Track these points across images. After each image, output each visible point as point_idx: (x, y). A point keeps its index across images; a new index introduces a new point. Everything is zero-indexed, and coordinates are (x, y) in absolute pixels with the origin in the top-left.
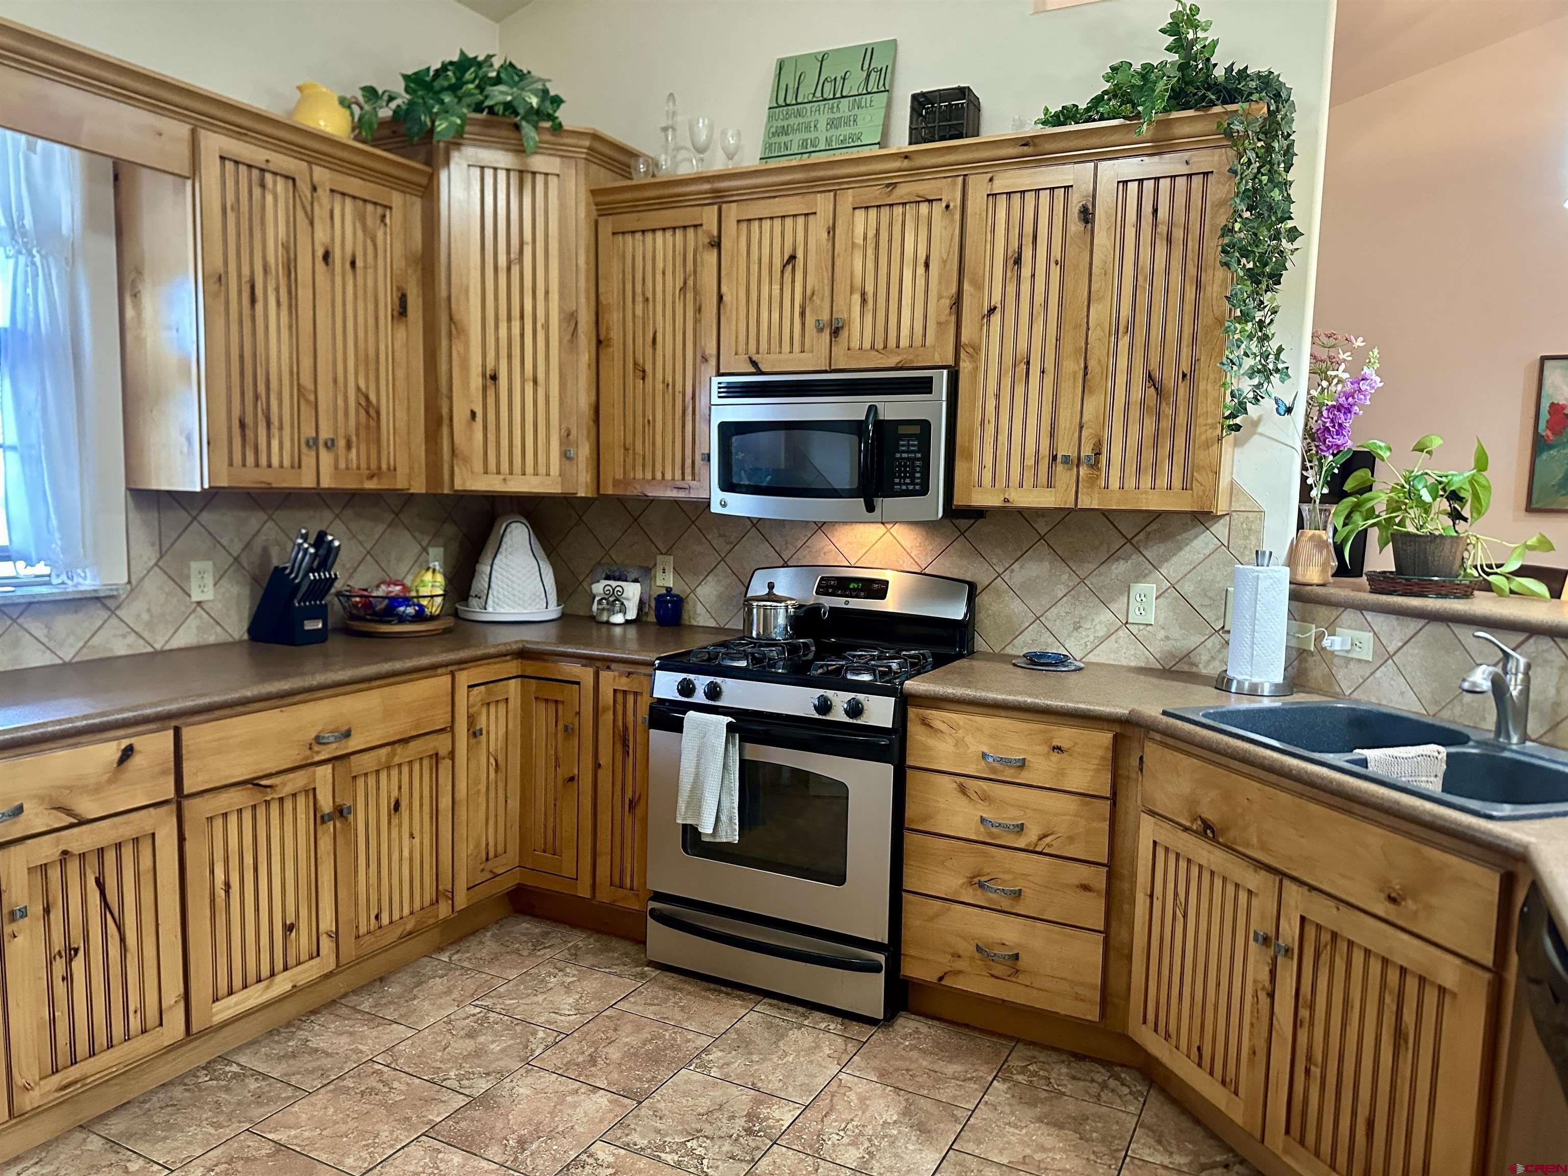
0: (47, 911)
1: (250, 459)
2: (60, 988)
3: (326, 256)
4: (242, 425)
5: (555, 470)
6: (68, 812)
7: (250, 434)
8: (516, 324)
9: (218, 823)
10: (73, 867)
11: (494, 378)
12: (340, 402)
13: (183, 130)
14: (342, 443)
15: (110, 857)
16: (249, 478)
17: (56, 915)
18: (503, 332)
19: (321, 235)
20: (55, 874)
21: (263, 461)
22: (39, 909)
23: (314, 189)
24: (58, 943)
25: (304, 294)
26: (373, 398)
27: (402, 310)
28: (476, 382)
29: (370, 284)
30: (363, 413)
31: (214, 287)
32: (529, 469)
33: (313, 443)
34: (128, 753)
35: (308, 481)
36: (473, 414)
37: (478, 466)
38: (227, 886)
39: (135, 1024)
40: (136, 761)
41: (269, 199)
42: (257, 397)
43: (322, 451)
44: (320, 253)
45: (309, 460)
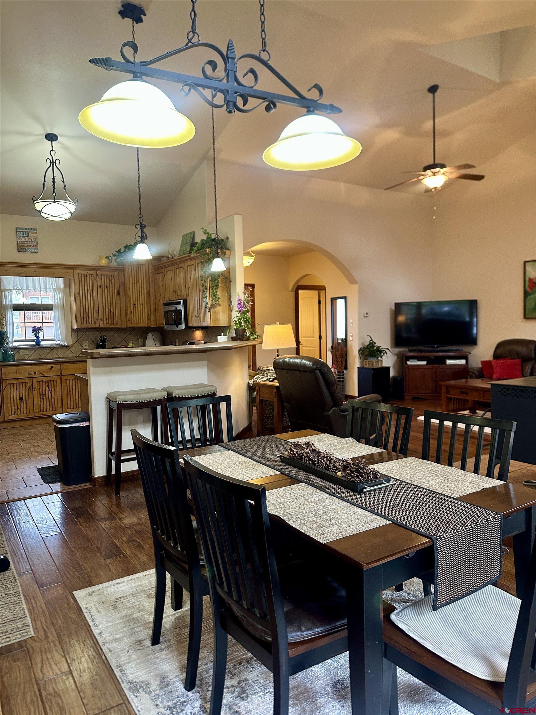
0: (40, 388)
1: (85, 323)
2: (42, 400)
3: (100, 287)
4: (83, 317)
5: (146, 322)
6: (43, 375)
7: (85, 319)
8: (138, 294)
9: (68, 380)
10: (44, 383)
11: (135, 305)
12: (104, 312)
13: (72, 271)
14: (105, 319)
15: (49, 382)
16: (85, 326)
17: (41, 389)
18: (136, 296)
19: (99, 283)
20: (41, 383)
21: (88, 323)
22: (38, 388)
23: (97, 275)
24: (41, 394)
25: (95, 294)
26: (112, 310)
27: (118, 293)
28: (132, 306)
29: (111, 289)
30: (110, 314)
31: (77, 295)
32: (142, 322)
33: (98, 319)
34: (52, 367)
35: (97, 326)
36: (131, 312)
37: (133, 322)
38: (70, 391)
39: (54, 409)
40: (53, 369)
41: (88, 279)
42: (86, 312)
43: (100, 321)
44: (99, 286)
45: (97, 322)
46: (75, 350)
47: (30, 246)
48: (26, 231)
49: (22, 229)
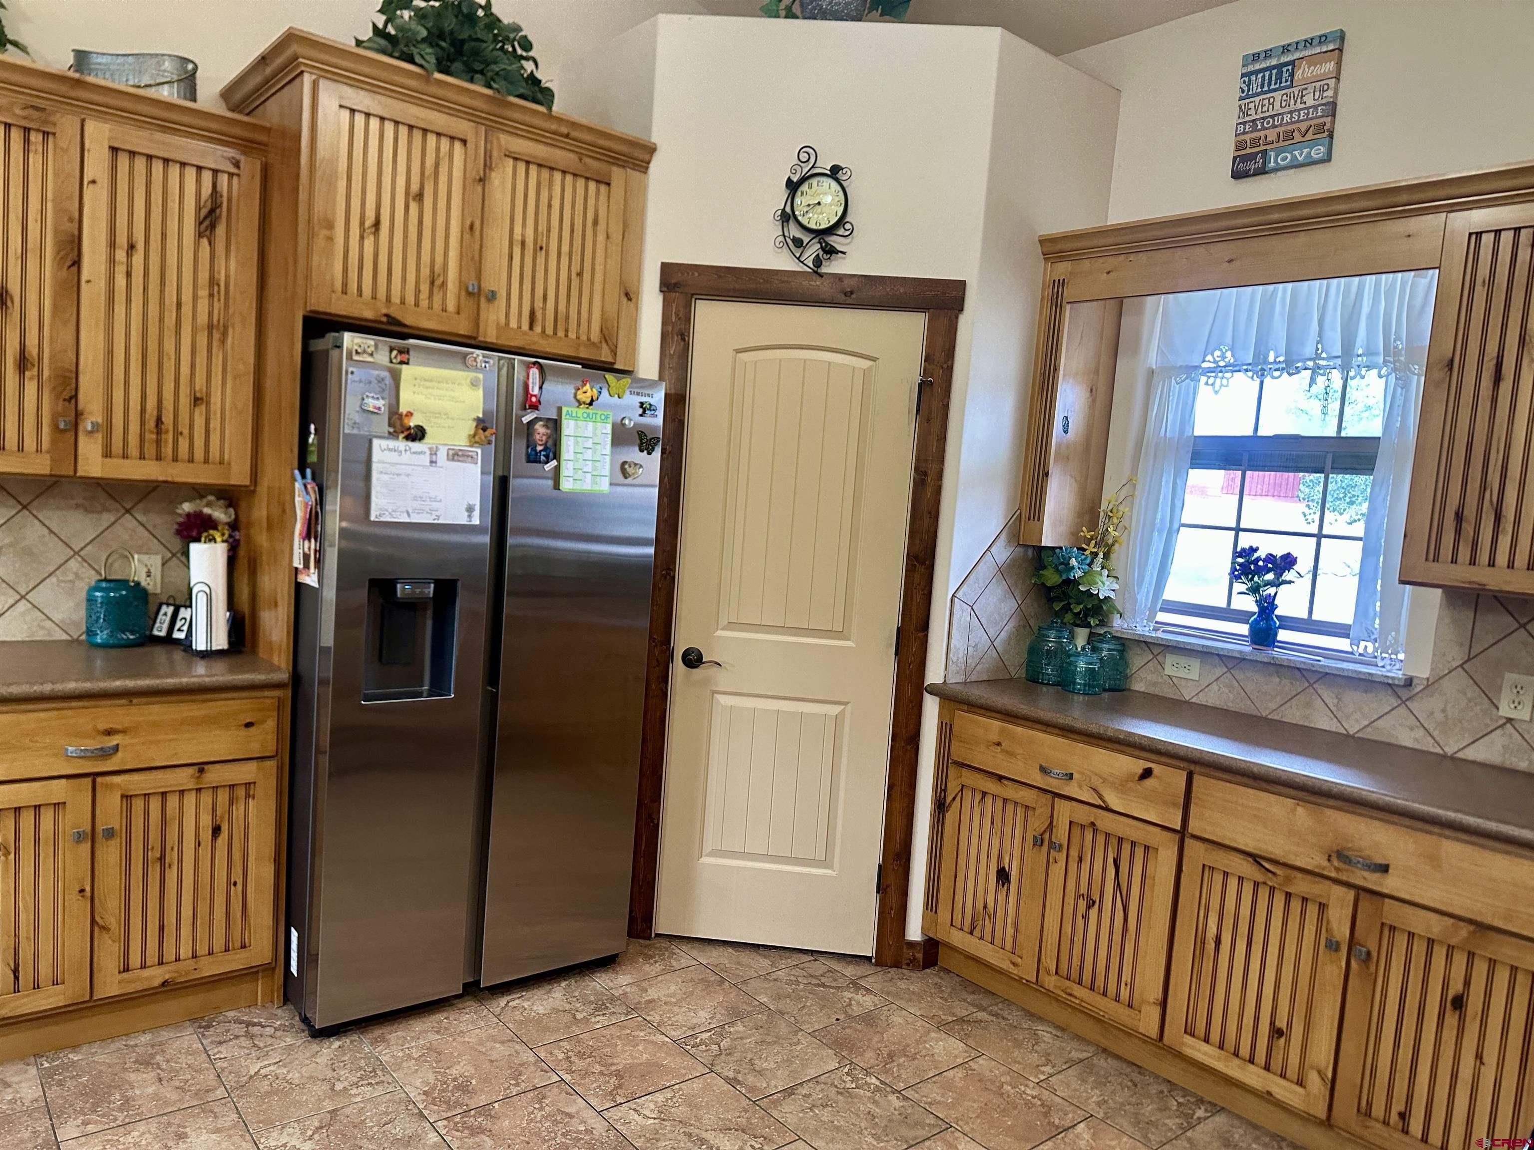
0: (1080, 860)
1: (1464, 553)
2: (1080, 921)
4: (1459, 517)
6: (1102, 797)
7: (1468, 529)
9: (1218, 877)
10: (1100, 838)
15: (1126, 848)
17: (1085, 867)
20: (1088, 835)
21: (1484, 557)
24: (1084, 889)
34: (1147, 774)
38: (1218, 941)
39: (1124, 993)
42: (1484, 486)
46: (1440, 716)
47: (1289, 136)
48: (1285, 59)
49: (1268, 54)
